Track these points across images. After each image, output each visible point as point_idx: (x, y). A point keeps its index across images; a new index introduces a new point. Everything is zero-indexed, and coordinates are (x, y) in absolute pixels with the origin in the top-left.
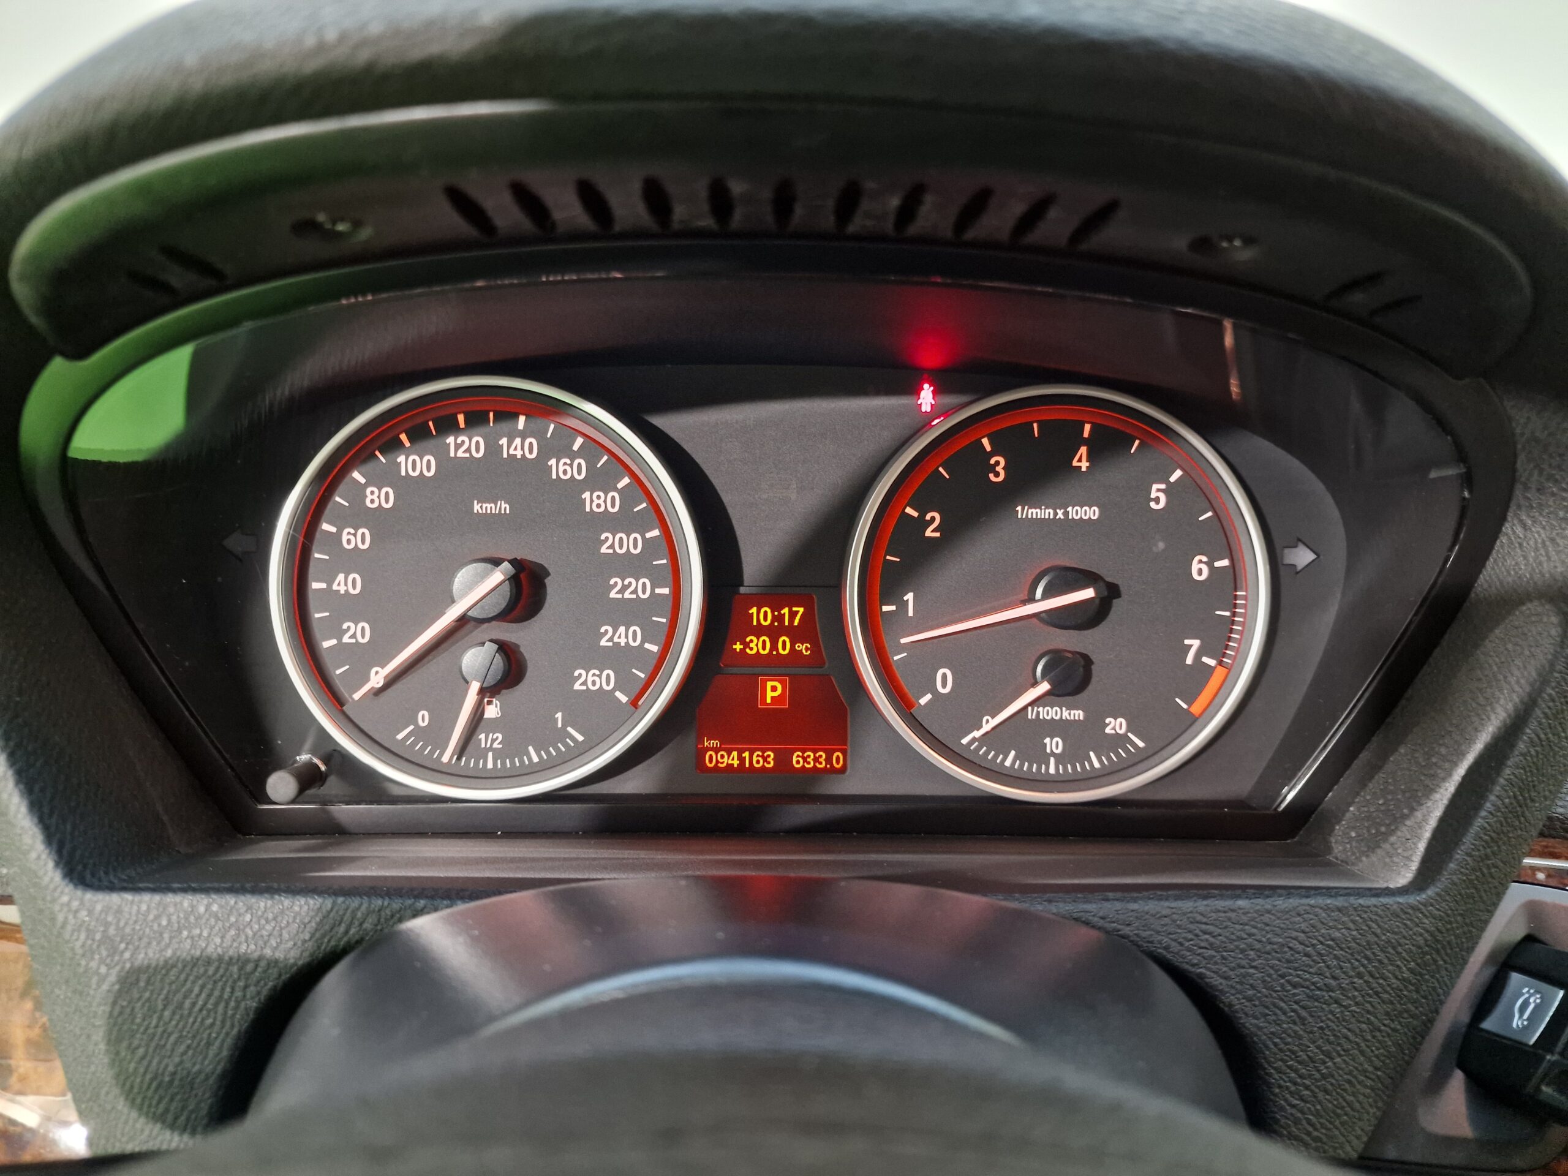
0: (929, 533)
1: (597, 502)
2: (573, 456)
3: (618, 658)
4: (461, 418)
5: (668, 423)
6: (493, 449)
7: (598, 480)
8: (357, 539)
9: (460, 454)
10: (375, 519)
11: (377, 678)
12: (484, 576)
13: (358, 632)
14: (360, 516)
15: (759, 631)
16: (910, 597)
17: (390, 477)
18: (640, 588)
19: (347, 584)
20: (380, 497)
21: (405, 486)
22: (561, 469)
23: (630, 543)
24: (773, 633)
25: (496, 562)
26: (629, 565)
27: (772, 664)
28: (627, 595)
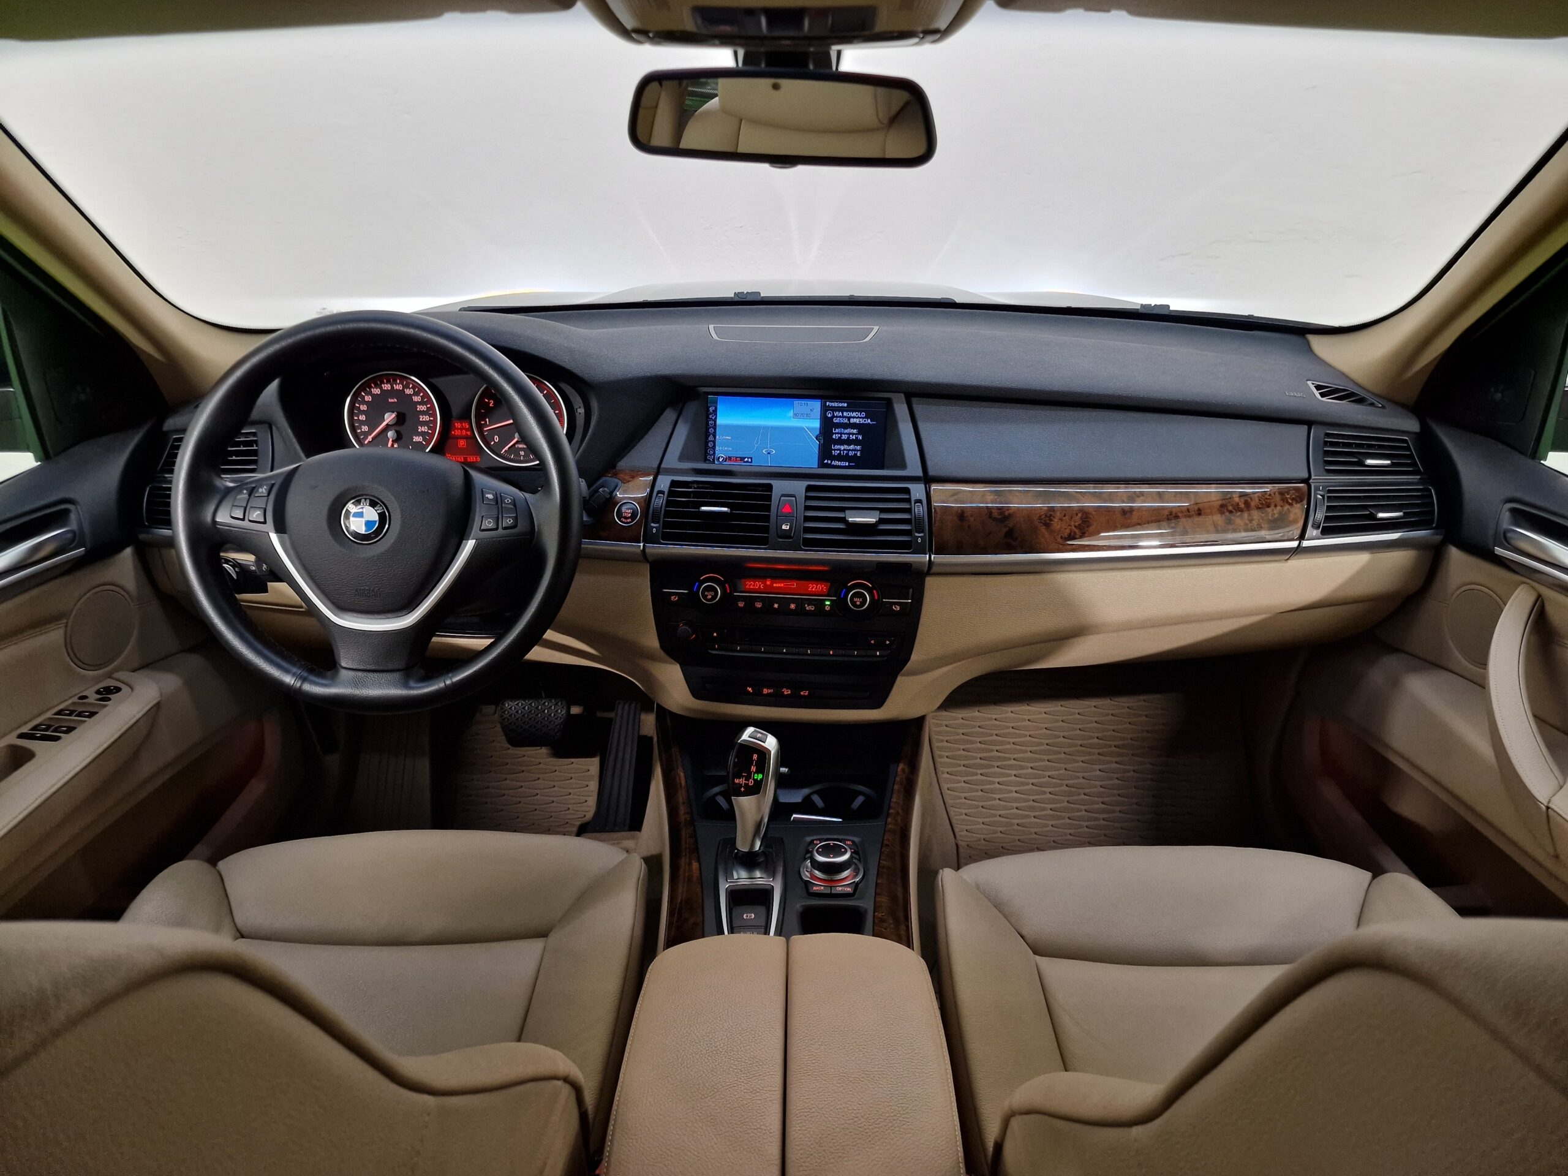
0: (491, 405)
1: (416, 399)
2: (410, 389)
3: (423, 434)
4: (385, 381)
5: (433, 381)
6: (392, 387)
7: (416, 394)
8: (364, 407)
9: (386, 388)
10: (367, 403)
11: (370, 438)
12: (390, 416)
13: (365, 428)
14: (364, 402)
15: (458, 429)
16: (487, 420)
17: (370, 393)
18: (426, 418)
19: (362, 418)
20: (368, 398)
21: (373, 396)
22: (408, 391)
23: (423, 408)
24: (461, 429)
25: (393, 412)
26: (423, 413)
27: (462, 438)
28: (424, 420)
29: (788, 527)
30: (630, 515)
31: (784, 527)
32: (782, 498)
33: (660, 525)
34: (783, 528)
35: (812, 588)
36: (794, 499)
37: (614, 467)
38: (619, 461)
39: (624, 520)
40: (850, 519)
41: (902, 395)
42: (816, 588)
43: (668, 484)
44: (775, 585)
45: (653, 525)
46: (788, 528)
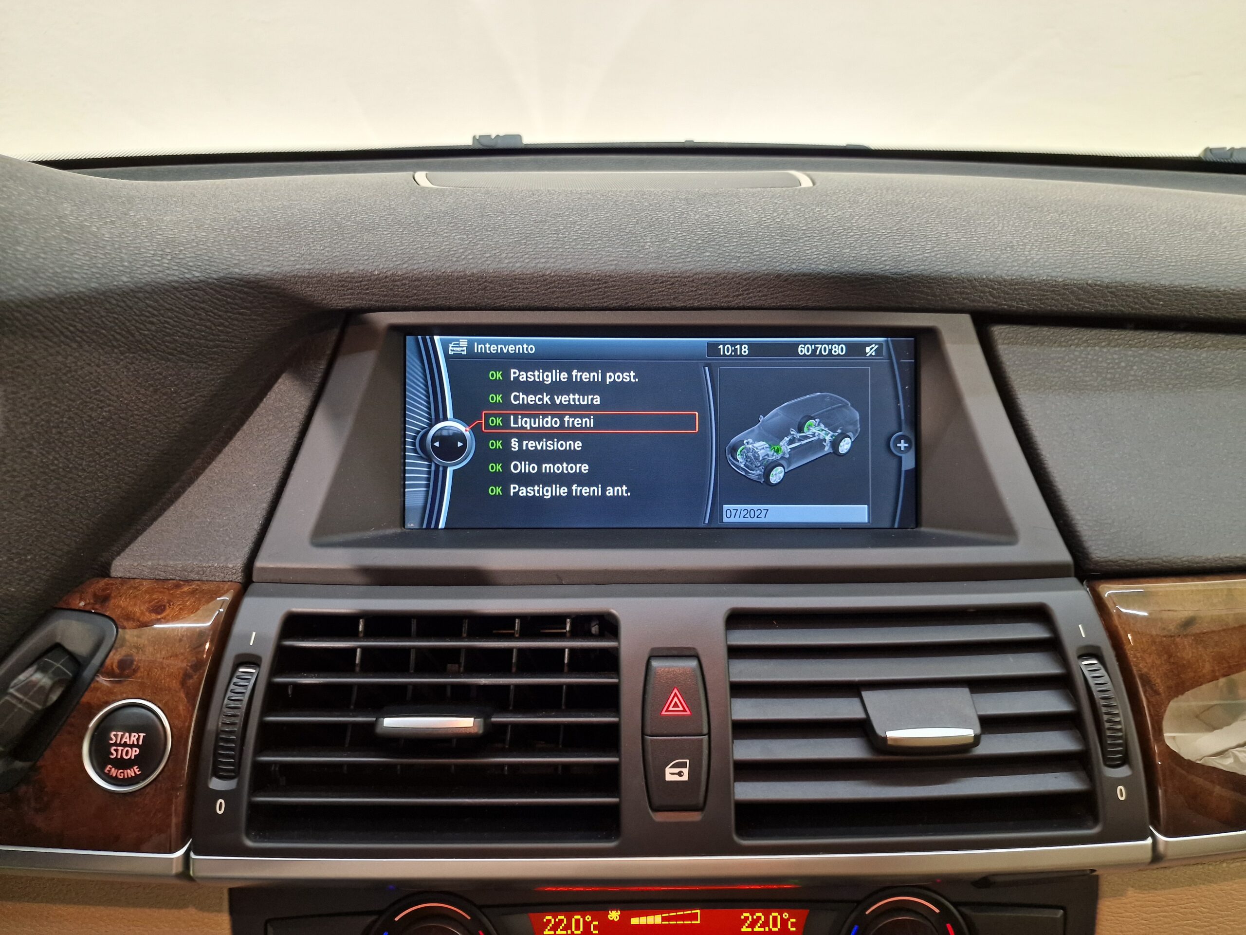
29: (686, 771)
30: (135, 752)
31: (671, 774)
32: (655, 663)
33: (239, 784)
34: (669, 778)
35: (753, 925)
36: (693, 663)
37: (104, 572)
38: (119, 554)
39: (114, 772)
40: (890, 734)
41: (966, 320)
42: (766, 924)
43: (273, 628)
44: (634, 921)
45: (216, 784)
46: (685, 778)
